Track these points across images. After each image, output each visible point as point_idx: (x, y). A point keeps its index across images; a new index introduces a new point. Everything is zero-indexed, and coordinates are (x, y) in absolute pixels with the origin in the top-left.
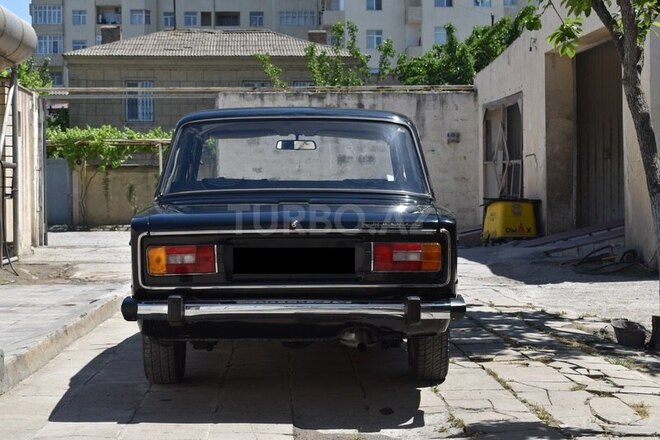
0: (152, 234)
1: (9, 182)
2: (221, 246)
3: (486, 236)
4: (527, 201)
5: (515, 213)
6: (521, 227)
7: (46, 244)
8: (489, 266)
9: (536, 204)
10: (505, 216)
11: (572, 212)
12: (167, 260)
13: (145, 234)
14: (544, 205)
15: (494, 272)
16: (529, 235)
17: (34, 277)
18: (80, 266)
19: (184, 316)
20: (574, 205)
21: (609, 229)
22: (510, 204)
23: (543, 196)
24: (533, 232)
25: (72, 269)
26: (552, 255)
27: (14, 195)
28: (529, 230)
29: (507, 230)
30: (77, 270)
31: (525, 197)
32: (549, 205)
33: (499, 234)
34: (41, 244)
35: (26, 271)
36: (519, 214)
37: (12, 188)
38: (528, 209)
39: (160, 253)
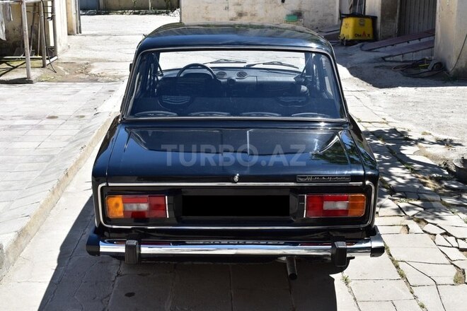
0: (110, 184)
1: (50, 10)
2: (172, 197)
3: (342, 38)
4: (368, 17)
5: (361, 25)
6: (364, 33)
7: (80, 32)
8: (348, 69)
9: (374, 19)
10: (355, 26)
11: (396, 25)
12: (124, 207)
13: (104, 184)
14: (379, 20)
15: (351, 74)
16: (368, 38)
17: (66, 73)
18: (95, 64)
19: (140, 254)
20: (397, 21)
21: (419, 39)
22: (358, 19)
23: (378, 14)
24: (371, 37)
25: (90, 66)
26: (387, 59)
27: (53, 18)
28: (369, 35)
29: (356, 35)
30: (93, 67)
31: (367, 14)
32: (382, 21)
33: (350, 38)
34: (77, 33)
35: (61, 68)
36: (363, 25)
37: (52, 13)
38: (368, 22)
39: (118, 200)
